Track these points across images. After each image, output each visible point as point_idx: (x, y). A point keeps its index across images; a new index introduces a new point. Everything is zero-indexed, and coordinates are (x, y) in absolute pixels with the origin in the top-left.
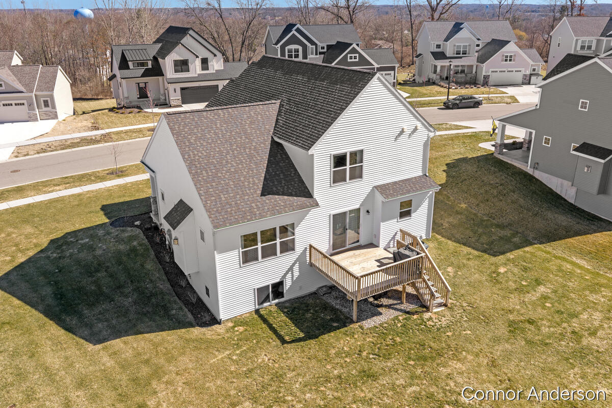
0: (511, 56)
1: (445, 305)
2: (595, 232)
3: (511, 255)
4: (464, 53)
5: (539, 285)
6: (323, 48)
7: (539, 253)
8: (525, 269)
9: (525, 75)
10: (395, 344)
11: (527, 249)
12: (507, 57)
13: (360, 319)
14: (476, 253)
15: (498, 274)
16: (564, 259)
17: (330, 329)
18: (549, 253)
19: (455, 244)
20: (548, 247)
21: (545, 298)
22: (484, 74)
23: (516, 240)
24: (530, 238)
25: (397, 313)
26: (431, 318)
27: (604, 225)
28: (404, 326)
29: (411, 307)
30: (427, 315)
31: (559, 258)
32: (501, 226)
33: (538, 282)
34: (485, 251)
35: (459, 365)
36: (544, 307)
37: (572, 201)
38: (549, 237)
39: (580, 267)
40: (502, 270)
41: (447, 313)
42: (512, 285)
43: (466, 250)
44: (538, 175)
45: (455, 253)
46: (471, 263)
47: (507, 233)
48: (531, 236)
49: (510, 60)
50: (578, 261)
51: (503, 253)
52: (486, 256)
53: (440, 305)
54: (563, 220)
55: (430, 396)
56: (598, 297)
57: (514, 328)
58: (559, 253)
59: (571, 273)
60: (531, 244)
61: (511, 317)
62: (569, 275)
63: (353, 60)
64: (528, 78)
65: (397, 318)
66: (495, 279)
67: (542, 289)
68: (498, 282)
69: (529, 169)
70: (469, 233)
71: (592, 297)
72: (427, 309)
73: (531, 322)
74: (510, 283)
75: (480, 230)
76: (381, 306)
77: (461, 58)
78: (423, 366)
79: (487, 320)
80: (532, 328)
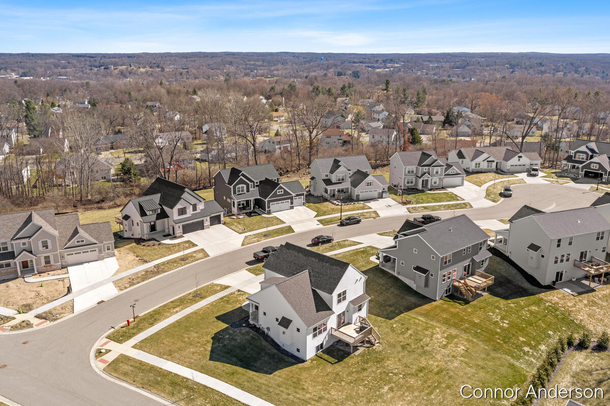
0: (370, 183)
1: (379, 343)
2: (426, 304)
3: (396, 319)
4: (343, 180)
5: (408, 330)
6: (257, 183)
7: (406, 317)
8: (403, 324)
9: (379, 193)
10: (368, 359)
11: (402, 315)
12: (368, 183)
13: (353, 352)
14: (383, 319)
15: (394, 328)
16: (415, 318)
17: (345, 357)
18: (409, 316)
19: (375, 317)
20: (409, 313)
21: (411, 335)
22: (356, 194)
23: (397, 311)
24: (402, 310)
25: (365, 348)
26: (376, 348)
27: (428, 300)
28: (368, 352)
29: (368, 345)
30: (374, 347)
31: (413, 318)
32: (390, 306)
33: (408, 329)
34: (386, 318)
35: (390, 362)
36: (411, 339)
37: (415, 289)
38: (409, 309)
39: (422, 321)
40: (394, 326)
41: (381, 346)
42: (399, 332)
43: (379, 318)
44: (400, 277)
45: (376, 321)
46: (382, 324)
47: (393, 309)
48: (402, 309)
49: (370, 185)
50: (421, 318)
51: (393, 318)
52: (387, 320)
53: (377, 343)
54: (413, 299)
55: (384, 372)
56: (428, 332)
57: (403, 347)
58: (413, 316)
59: (419, 324)
60: (403, 313)
61: (402, 344)
62: (417, 325)
63: (280, 193)
64: (381, 194)
65: (365, 350)
66: (393, 330)
67: (409, 332)
68: (394, 331)
69: (395, 274)
70: (378, 310)
71: (426, 333)
72: (374, 345)
73: (408, 345)
74: (399, 331)
75: (382, 309)
76: (358, 346)
77: (341, 183)
78: (379, 364)
79: (394, 346)
80: (409, 346)
